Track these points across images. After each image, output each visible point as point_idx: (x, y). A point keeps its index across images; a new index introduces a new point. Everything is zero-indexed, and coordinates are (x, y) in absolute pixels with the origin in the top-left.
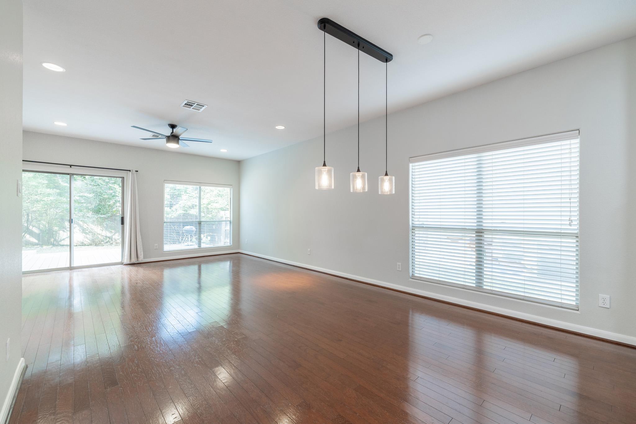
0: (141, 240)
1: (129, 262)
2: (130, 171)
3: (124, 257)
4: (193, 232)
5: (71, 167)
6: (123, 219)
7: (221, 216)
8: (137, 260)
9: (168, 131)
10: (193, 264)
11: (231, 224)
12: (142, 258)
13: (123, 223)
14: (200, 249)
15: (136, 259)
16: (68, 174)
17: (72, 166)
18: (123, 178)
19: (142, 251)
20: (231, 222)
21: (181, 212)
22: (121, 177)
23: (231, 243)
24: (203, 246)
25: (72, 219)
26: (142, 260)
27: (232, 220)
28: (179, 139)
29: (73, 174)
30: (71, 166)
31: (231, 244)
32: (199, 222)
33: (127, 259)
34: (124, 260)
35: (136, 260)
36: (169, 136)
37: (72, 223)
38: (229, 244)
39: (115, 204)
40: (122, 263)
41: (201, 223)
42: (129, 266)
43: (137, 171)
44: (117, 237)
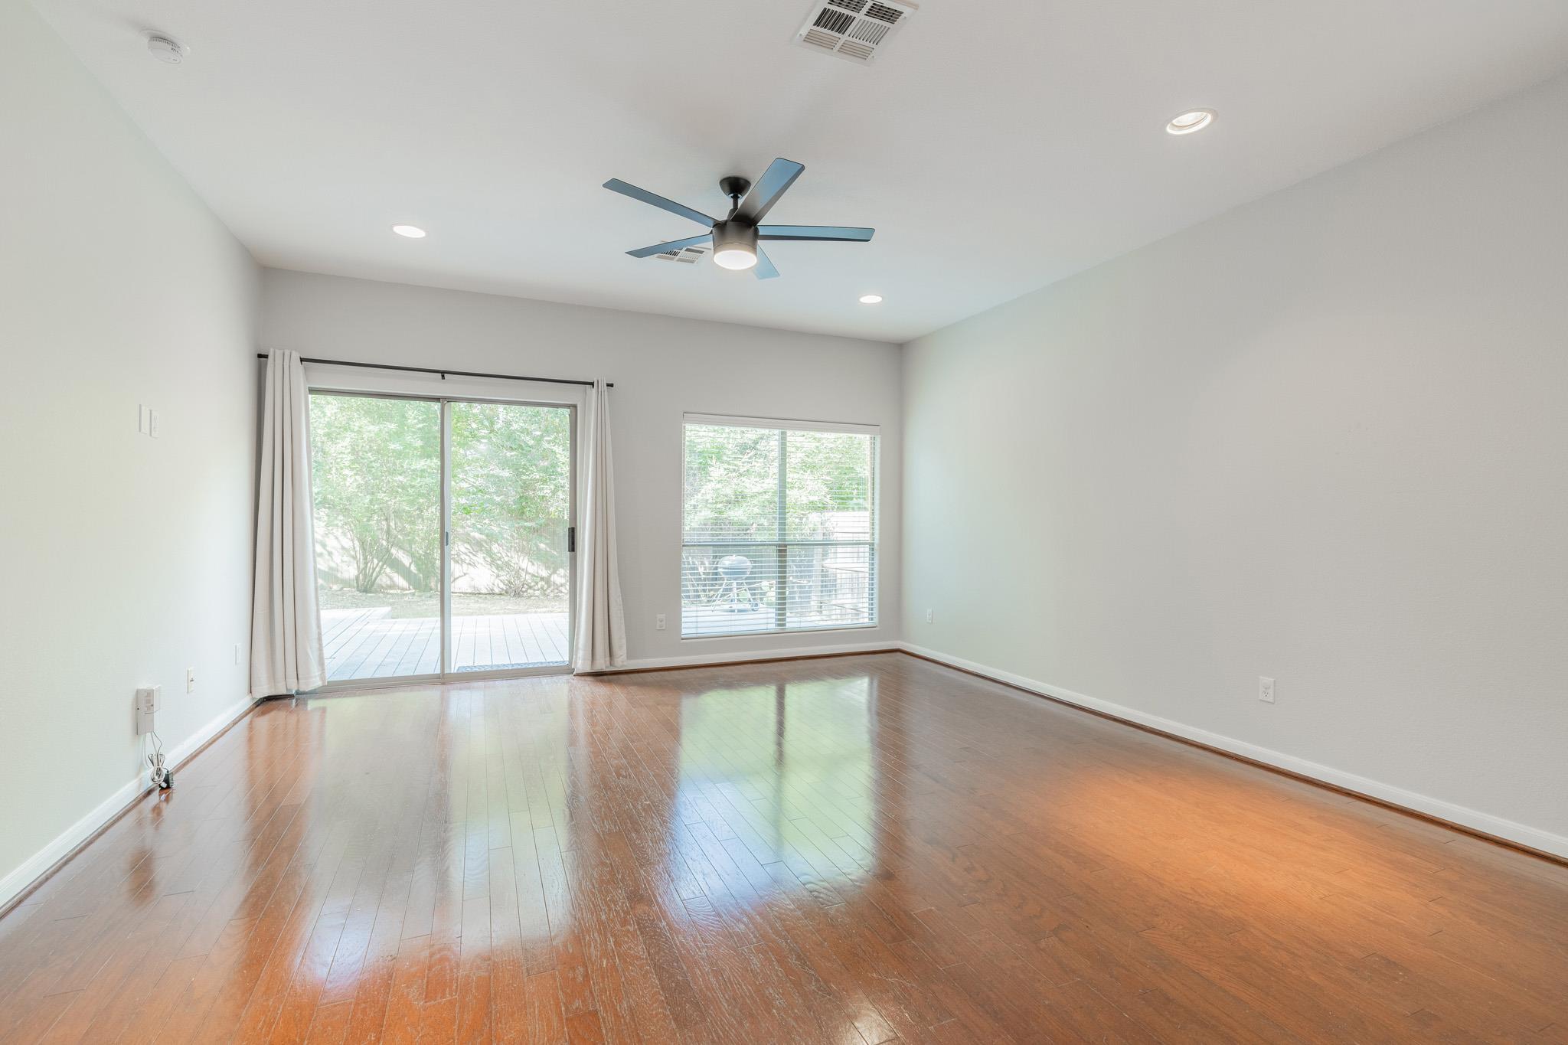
0: (619, 601)
1: (588, 670)
2: (592, 384)
3: (577, 651)
4: (744, 573)
5: (443, 377)
6: (572, 532)
7: (812, 526)
8: (611, 665)
9: (721, 207)
10: (759, 681)
11: (873, 554)
12: (624, 657)
13: (572, 547)
14: (783, 634)
15: (608, 659)
16: (437, 399)
17: (445, 375)
18: (575, 406)
19: (624, 636)
20: (876, 547)
21: (706, 514)
22: (568, 406)
23: (876, 616)
24: (793, 622)
25: (447, 533)
26: (625, 663)
27: (877, 541)
28: (756, 236)
29: (450, 399)
30: (443, 373)
31: (876, 620)
32: (780, 545)
33: (584, 660)
34: (576, 662)
35: (608, 663)
36: (726, 221)
37: (447, 544)
38: (865, 620)
39: (554, 492)
40: (567, 670)
41: (785, 551)
42: (588, 678)
43: (612, 385)
44: (561, 577)
